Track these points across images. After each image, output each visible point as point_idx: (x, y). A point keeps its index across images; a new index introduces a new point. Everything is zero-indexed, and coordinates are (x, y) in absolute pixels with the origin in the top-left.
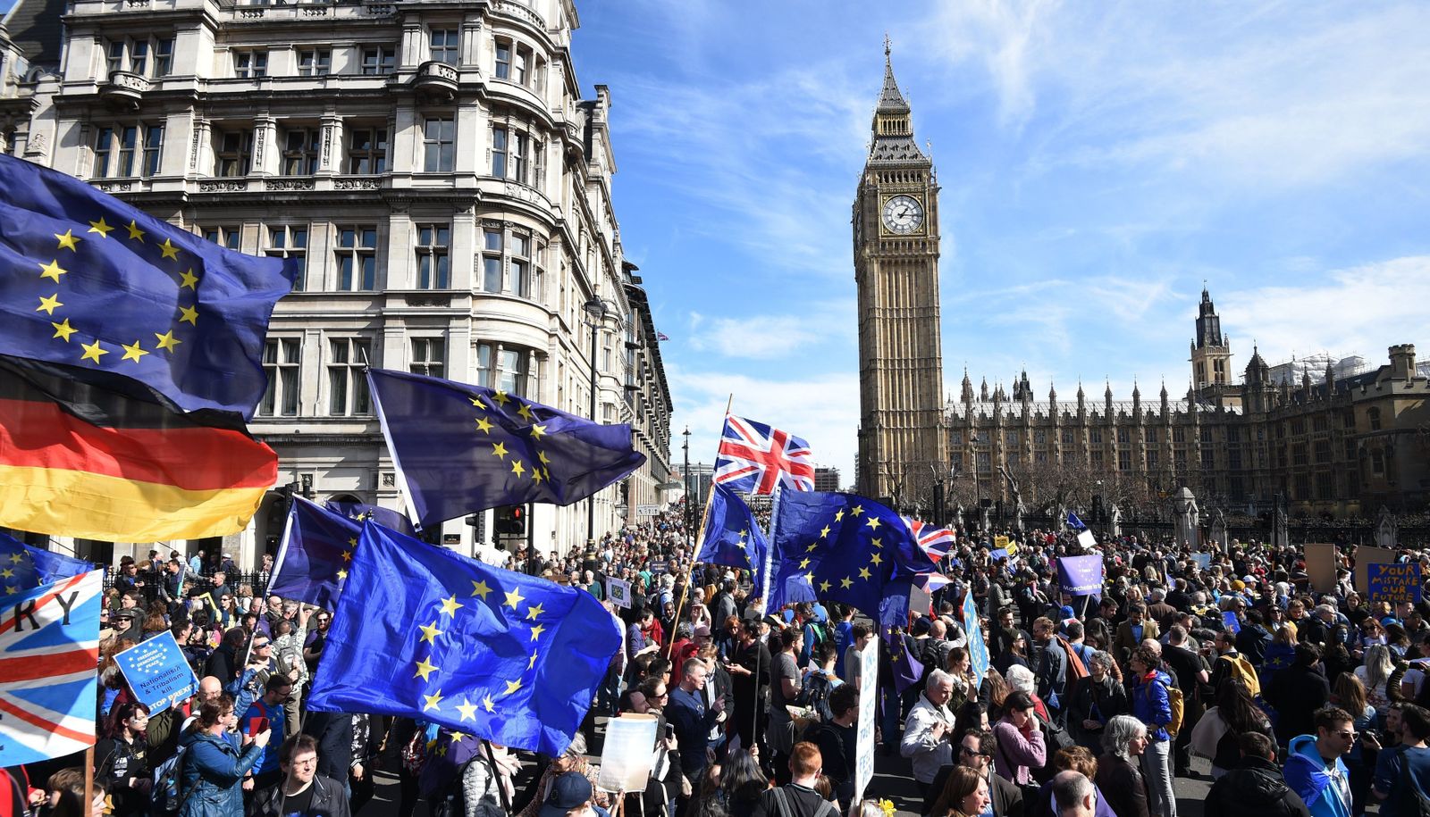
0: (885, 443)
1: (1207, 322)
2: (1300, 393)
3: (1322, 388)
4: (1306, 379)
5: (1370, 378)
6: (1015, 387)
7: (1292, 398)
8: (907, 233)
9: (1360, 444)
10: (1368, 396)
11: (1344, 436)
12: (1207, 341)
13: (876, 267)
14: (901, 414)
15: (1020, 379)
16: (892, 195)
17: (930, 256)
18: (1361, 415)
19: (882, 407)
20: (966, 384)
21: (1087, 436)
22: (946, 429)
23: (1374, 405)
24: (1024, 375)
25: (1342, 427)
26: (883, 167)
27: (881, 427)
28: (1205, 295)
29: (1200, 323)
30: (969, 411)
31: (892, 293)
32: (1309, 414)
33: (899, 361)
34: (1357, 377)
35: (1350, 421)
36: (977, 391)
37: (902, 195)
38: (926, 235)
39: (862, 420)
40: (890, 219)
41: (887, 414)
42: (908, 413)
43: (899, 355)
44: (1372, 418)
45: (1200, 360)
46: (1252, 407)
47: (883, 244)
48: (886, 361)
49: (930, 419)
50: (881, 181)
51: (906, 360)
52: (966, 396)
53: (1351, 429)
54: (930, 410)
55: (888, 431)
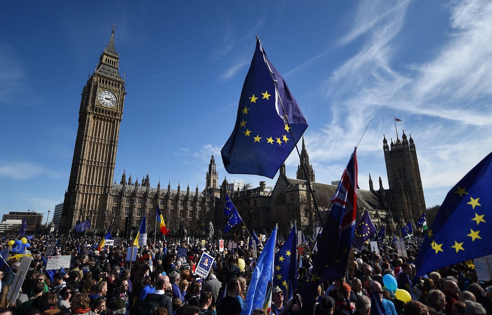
0: (79, 200)
1: (212, 166)
2: (236, 193)
3: (242, 192)
4: (238, 189)
5: (255, 190)
6: (143, 181)
7: (234, 195)
8: (109, 107)
9: (251, 211)
10: (254, 196)
11: (247, 208)
12: (212, 173)
13: (91, 117)
14: (91, 186)
15: (145, 178)
16: (104, 89)
17: (117, 120)
18: (252, 202)
19: (82, 182)
20: (124, 177)
21: (170, 204)
22: (112, 196)
23: (255, 199)
24: (147, 176)
25: (247, 206)
26: (102, 76)
27: (79, 192)
28: (212, 157)
29: (210, 166)
30: (124, 188)
31: (97, 131)
32: (238, 200)
33: (95, 162)
34: (251, 190)
35: (249, 204)
36: (127, 181)
37: (109, 90)
38: (117, 110)
39: (69, 188)
40: (101, 99)
41: (84, 186)
42: (95, 186)
43: (95, 159)
44: (255, 203)
45: (209, 179)
46: (223, 196)
47: (97, 109)
48: (88, 161)
49: (105, 190)
50: (100, 82)
51: (99, 162)
52: (123, 182)
53: (249, 206)
54: (106, 187)
55: (83, 194)
